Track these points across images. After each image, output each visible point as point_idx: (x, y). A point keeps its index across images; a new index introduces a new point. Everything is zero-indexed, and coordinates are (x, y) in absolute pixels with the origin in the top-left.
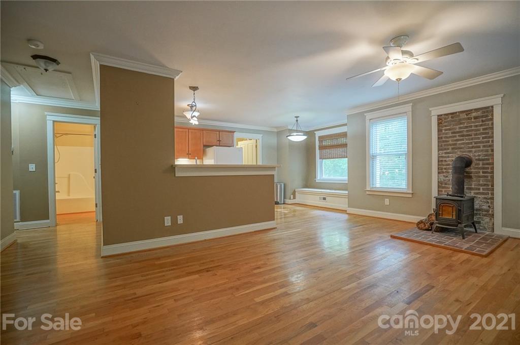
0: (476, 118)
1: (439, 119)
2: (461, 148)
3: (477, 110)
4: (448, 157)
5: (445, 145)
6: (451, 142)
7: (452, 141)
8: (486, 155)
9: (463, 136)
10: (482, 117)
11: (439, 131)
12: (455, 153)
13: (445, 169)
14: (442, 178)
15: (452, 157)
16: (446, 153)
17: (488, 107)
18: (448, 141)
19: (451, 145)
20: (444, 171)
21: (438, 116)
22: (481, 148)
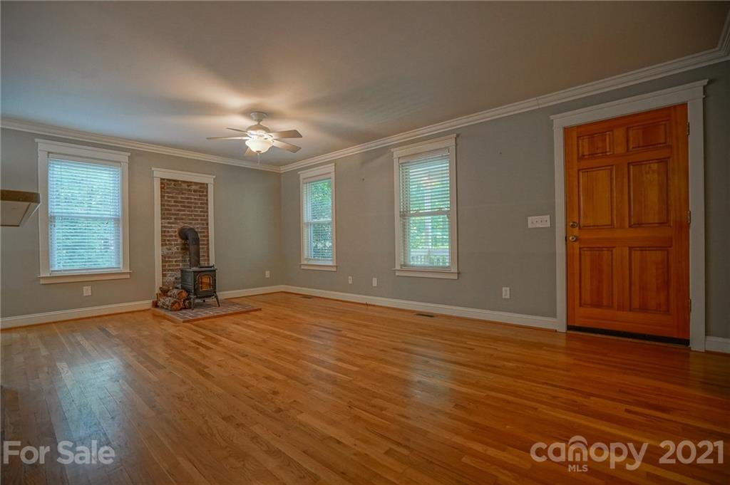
0: (195, 191)
1: (162, 183)
2: (182, 219)
3: (196, 184)
4: (171, 227)
5: (168, 214)
6: (173, 212)
7: (175, 210)
8: (203, 228)
9: (184, 206)
10: (200, 191)
11: (162, 197)
12: (177, 224)
13: (168, 240)
14: (166, 251)
15: (176, 228)
16: (169, 223)
17: (203, 184)
18: (171, 210)
19: (173, 214)
20: (167, 243)
21: (162, 179)
22: (199, 221)
